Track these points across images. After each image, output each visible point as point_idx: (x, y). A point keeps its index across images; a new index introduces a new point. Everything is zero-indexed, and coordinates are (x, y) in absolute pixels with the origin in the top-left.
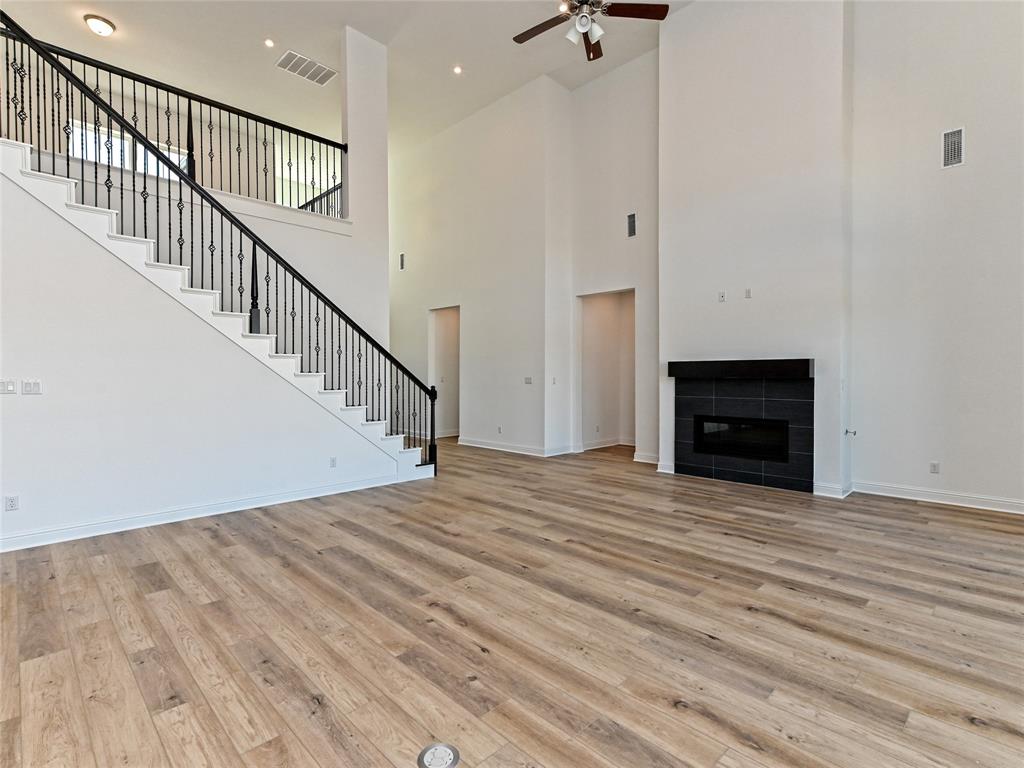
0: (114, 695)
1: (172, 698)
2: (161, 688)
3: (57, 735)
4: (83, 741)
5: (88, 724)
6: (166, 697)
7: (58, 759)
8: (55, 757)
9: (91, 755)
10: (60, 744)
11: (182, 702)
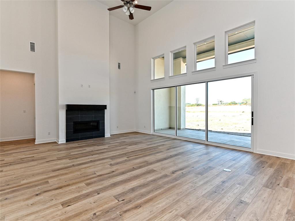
0: (252, 215)
1: (242, 203)
2: (240, 207)
3: (273, 218)
4: (268, 211)
5: (264, 214)
6: (242, 204)
7: (276, 212)
8: (276, 213)
9: (269, 207)
10: (274, 215)
11: (241, 200)
